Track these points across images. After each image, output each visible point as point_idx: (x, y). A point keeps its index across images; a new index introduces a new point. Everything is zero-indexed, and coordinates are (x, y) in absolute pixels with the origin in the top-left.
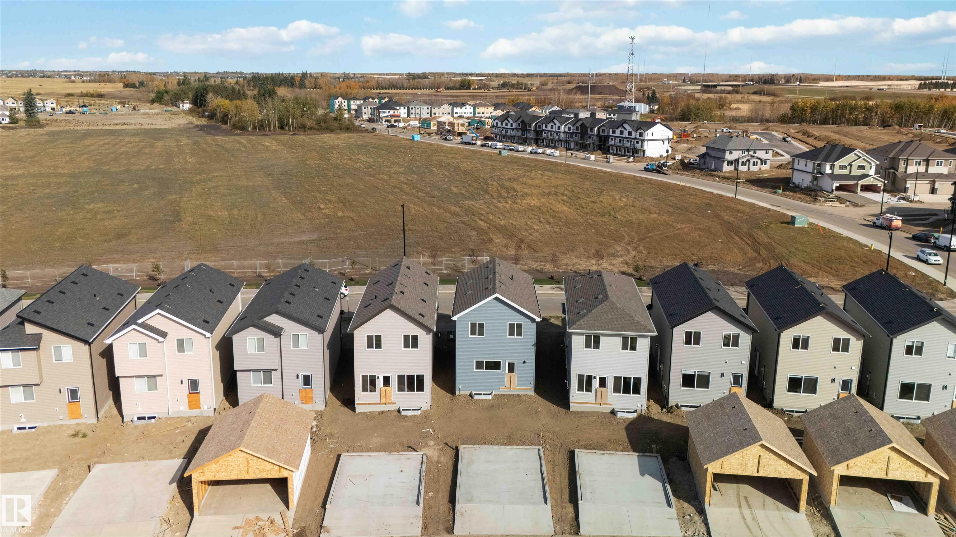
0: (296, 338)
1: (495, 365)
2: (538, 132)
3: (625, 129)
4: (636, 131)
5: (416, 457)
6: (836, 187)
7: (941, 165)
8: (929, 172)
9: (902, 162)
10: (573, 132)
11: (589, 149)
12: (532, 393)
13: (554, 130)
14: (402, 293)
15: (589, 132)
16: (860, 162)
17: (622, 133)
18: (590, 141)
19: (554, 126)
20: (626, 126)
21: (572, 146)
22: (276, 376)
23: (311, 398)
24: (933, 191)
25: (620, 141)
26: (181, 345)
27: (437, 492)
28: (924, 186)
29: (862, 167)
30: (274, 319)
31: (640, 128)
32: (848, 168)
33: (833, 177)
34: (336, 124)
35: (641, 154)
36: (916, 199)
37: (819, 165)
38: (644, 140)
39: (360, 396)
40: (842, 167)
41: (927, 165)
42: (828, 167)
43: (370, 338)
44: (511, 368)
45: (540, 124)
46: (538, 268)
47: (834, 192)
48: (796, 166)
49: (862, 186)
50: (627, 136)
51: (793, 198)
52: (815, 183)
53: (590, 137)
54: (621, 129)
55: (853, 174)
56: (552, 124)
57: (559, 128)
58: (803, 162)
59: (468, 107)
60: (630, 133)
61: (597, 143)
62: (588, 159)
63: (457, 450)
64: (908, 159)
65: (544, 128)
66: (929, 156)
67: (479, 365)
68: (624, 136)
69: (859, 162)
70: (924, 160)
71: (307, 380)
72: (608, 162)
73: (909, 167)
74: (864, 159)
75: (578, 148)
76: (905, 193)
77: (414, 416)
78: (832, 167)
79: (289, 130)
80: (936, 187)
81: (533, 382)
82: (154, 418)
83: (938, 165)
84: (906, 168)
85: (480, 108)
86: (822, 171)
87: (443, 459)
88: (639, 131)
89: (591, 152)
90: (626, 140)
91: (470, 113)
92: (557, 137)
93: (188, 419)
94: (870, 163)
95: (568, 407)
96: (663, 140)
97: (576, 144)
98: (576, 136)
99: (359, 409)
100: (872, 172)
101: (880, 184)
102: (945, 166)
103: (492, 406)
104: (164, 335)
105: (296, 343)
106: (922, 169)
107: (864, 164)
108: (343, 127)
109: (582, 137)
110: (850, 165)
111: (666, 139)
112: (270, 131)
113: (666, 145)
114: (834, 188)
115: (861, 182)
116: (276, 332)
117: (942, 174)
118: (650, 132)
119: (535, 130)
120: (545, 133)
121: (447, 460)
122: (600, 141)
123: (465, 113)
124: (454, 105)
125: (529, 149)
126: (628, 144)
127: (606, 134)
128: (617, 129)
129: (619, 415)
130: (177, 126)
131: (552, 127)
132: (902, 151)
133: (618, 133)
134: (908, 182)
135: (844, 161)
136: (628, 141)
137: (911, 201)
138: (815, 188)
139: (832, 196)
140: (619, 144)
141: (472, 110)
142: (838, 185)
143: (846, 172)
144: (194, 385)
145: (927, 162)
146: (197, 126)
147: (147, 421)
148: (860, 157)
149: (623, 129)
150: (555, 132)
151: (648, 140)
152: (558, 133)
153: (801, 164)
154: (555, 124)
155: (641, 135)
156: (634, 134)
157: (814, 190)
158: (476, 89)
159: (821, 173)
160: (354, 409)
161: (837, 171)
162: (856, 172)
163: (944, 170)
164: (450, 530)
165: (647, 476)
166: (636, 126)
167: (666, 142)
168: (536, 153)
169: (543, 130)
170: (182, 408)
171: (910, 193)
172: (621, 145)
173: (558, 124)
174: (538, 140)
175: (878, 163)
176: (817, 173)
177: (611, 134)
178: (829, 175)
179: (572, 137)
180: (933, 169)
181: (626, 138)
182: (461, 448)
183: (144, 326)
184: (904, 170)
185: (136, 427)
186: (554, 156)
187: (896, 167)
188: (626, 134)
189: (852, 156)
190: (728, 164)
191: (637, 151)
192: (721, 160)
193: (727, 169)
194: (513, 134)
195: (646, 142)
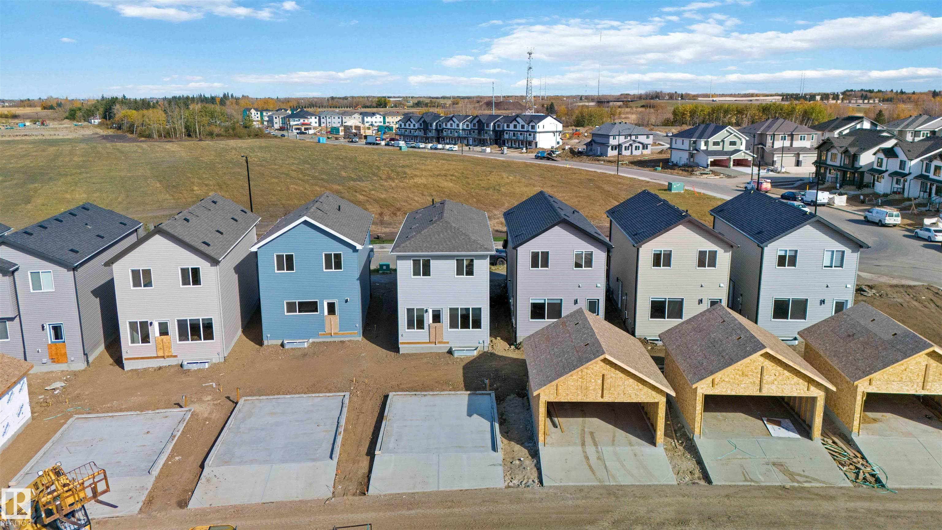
0: (35, 275)
1: (311, 307)
2: (439, 131)
3: (519, 123)
4: (528, 124)
6: (711, 162)
7: (804, 140)
8: (794, 146)
9: (769, 138)
10: (471, 129)
11: (486, 144)
12: (360, 337)
13: (453, 128)
15: (485, 128)
16: (732, 138)
17: (515, 126)
18: (487, 137)
19: (453, 124)
20: (519, 119)
21: (471, 142)
24: (798, 163)
25: (514, 135)
28: (790, 159)
29: (733, 143)
31: (532, 121)
32: (721, 144)
33: (708, 153)
35: (534, 145)
36: (783, 170)
37: (695, 142)
38: (536, 132)
39: (130, 349)
40: (716, 143)
41: (792, 140)
42: (703, 143)
43: (135, 273)
44: (332, 308)
45: (440, 123)
47: (709, 167)
48: (674, 146)
49: (734, 160)
50: (521, 129)
51: (672, 174)
52: (692, 160)
53: (486, 133)
54: (514, 123)
55: (725, 150)
56: (451, 122)
57: (458, 125)
58: (679, 140)
59: (378, 116)
60: (523, 127)
61: (493, 137)
62: (484, 151)
63: (236, 401)
64: (774, 135)
65: (444, 127)
66: (793, 131)
67: (291, 307)
68: (518, 129)
69: (730, 138)
70: (788, 135)
72: (503, 153)
73: (775, 142)
74: (735, 135)
75: (476, 144)
76: (773, 166)
78: (706, 144)
79: (196, 137)
80: (800, 160)
83: (801, 140)
84: (773, 143)
85: (390, 118)
86: (697, 148)
88: (531, 124)
89: (487, 146)
90: (519, 133)
91: (381, 122)
92: (456, 135)
94: (740, 139)
95: (397, 350)
96: (553, 132)
97: (474, 140)
98: (474, 132)
100: (743, 147)
101: (750, 159)
102: (808, 140)
103: (306, 355)
106: (787, 143)
107: (735, 139)
108: (251, 134)
109: (479, 133)
110: (723, 141)
111: (556, 132)
113: (557, 137)
114: (709, 163)
115: (733, 157)
117: (805, 147)
118: (541, 124)
119: (436, 129)
120: (445, 131)
121: (219, 415)
122: (496, 136)
123: (376, 122)
124: (364, 114)
125: (429, 145)
126: (521, 138)
127: (501, 129)
128: (511, 123)
129: (457, 354)
131: (451, 125)
132: (769, 127)
133: (512, 127)
134: (775, 156)
135: (717, 137)
136: (521, 134)
137: (779, 173)
138: (691, 164)
139: (707, 170)
140: (514, 138)
141: (382, 120)
142: (712, 160)
143: (719, 148)
145: (792, 136)
148: (731, 134)
149: (516, 123)
150: (454, 129)
151: (540, 132)
152: (457, 131)
153: (679, 143)
154: (454, 122)
155: (533, 127)
156: (526, 126)
157: (691, 166)
158: (392, 107)
159: (697, 150)
161: (712, 148)
162: (729, 148)
163: (807, 144)
166: (528, 120)
167: (556, 134)
168: (436, 149)
169: (443, 128)
171: (778, 165)
172: (515, 138)
173: (457, 122)
174: (439, 139)
175: (748, 139)
176: (693, 150)
177: (506, 128)
178: (704, 151)
179: (470, 134)
180: (797, 144)
181: (519, 131)
182: (242, 400)
184: (771, 145)
186: (452, 150)
187: (764, 144)
188: (519, 128)
189: (723, 133)
190: (612, 149)
191: (530, 143)
192: (605, 145)
193: (612, 153)
194: (416, 134)
195: (537, 134)
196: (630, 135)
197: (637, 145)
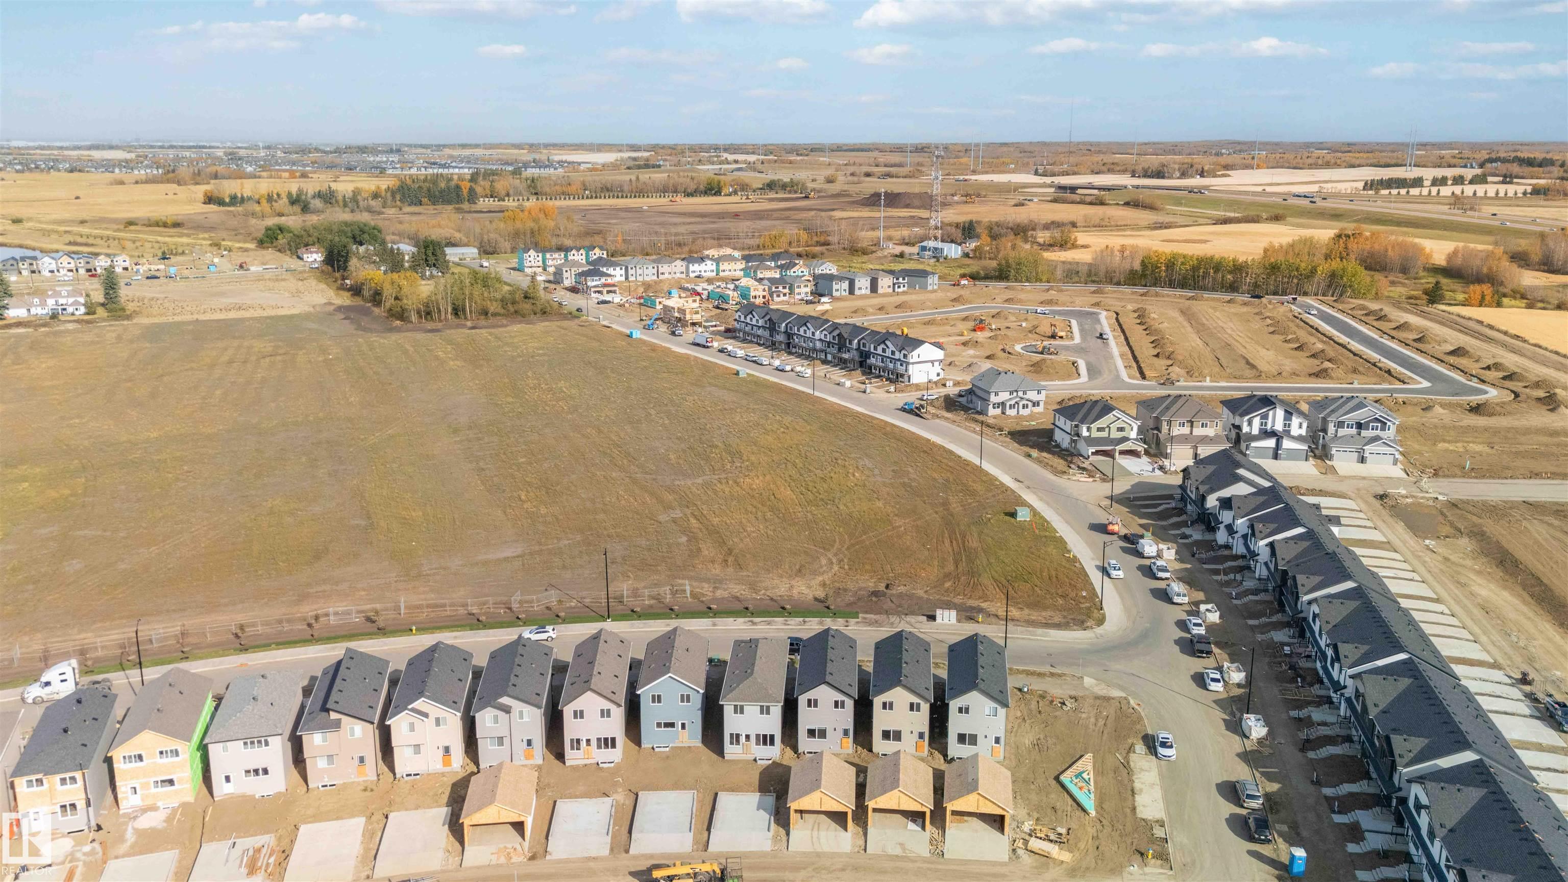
0: (521, 713)
1: (672, 725)
2: (789, 336)
3: (888, 346)
4: (900, 352)
5: (608, 801)
6: (1094, 451)
7: (1206, 425)
8: (1194, 433)
9: (1165, 424)
10: (830, 342)
11: (846, 368)
12: (700, 745)
13: (807, 335)
14: (599, 673)
15: (848, 344)
16: (1119, 424)
17: (884, 350)
18: (848, 356)
19: (808, 330)
20: (888, 343)
21: (829, 357)
22: (506, 741)
23: (533, 756)
24: (1195, 457)
25: (882, 362)
26: (438, 722)
27: (621, 827)
28: (1185, 452)
29: (1121, 429)
30: (505, 700)
31: (905, 347)
32: (1107, 430)
33: (1090, 441)
34: (526, 306)
35: (906, 379)
37: (1077, 426)
38: (908, 363)
39: (569, 753)
40: (1099, 430)
41: (1192, 426)
42: (1084, 429)
43: (575, 712)
44: (683, 726)
45: (791, 325)
46: (738, 594)
47: (1090, 459)
48: (1056, 422)
49: (1121, 451)
50: (890, 356)
51: (1046, 464)
52: (1073, 445)
53: (848, 351)
54: (883, 346)
55: (1111, 437)
56: (805, 327)
57: (813, 334)
58: (1062, 419)
60: (893, 353)
61: (857, 358)
62: (843, 385)
63: (637, 795)
64: (1170, 420)
65: (796, 331)
66: (1193, 418)
67: (659, 725)
68: (886, 356)
70: (1188, 421)
71: (529, 743)
72: (864, 392)
73: (1172, 429)
74: (1123, 421)
75: (836, 363)
76: (1164, 460)
77: (609, 768)
78: (1089, 429)
79: (466, 318)
80: (1198, 452)
81: (700, 737)
82: (418, 774)
83: (1203, 428)
84: (1169, 430)
86: (1080, 433)
87: (627, 802)
88: (903, 352)
89: (849, 372)
92: (811, 345)
93: (443, 774)
94: (1130, 425)
95: (724, 757)
96: (932, 362)
97: (833, 357)
98: (833, 346)
99: (568, 763)
100: (1133, 435)
101: (1139, 449)
102: (1211, 427)
103: (668, 757)
104: (426, 715)
105: (521, 717)
106: (1186, 430)
107: (1124, 425)
108: (538, 311)
109: (839, 350)
110: (1109, 427)
111: (937, 361)
112: (440, 321)
113: (937, 368)
114: (1091, 453)
115: (1120, 447)
116: (507, 710)
117: (1207, 436)
118: (915, 353)
119: (786, 332)
120: (797, 338)
121: (630, 803)
122: (861, 357)
126: (890, 367)
127: (867, 349)
128: (879, 344)
129: (759, 762)
130: (311, 309)
131: (805, 331)
132: (1167, 408)
133: (879, 351)
134: (1170, 446)
135: (1102, 422)
136: (891, 362)
137: (1166, 473)
138: (1072, 451)
140: (882, 365)
143: (1104, 434)
144: (447, 750)
145: (1192, 423)
146: (340, 309)
147: (412, 777)
148: (1119, 419)
149: (885, 346)
150: (809, 338)
151: (913, 363)
152: (812, 340)
153: (1061, 421)
155: (905, 356)
156: (897, 353)
157: (1072, 455)
159: (1079, 435)
160: (564, 763)
161: (1095, 434)
162: (1115, 435)
163: (1210, 432)
164: (627, 851)
165: (761, 811)
166: (900, 344)
167: (936, 364)
168: (784, 370)
169: (795, 334)
170: (438, 767)
172: (884, 366)
173: (812, 330)
174: (789, 347)
175: (1140, 423)
176: (1075, 434)
177: (872, 350)
178: (1086, 438)
179: (829, 347)
180: (1198, 431)
181: (888, 357)
182: (640, 794)
183: (414, 710)
184: (1167, 431)
185: (406, 782)
186: (803, 377)
187: (1159, 429)
188: (888, 353)
189: (1110, 417)
190: (994, 408)
191: (899, 376)
192: (986, 400)
193: (992, 411)
194: (760, 332)
195: (910, 367)
196: (1017, 391)
197: (1025, 402)
